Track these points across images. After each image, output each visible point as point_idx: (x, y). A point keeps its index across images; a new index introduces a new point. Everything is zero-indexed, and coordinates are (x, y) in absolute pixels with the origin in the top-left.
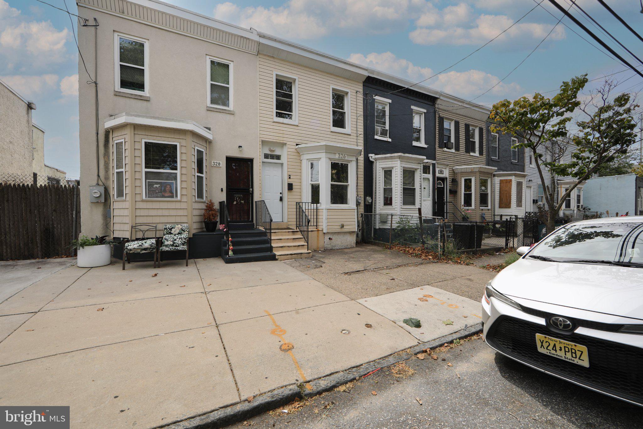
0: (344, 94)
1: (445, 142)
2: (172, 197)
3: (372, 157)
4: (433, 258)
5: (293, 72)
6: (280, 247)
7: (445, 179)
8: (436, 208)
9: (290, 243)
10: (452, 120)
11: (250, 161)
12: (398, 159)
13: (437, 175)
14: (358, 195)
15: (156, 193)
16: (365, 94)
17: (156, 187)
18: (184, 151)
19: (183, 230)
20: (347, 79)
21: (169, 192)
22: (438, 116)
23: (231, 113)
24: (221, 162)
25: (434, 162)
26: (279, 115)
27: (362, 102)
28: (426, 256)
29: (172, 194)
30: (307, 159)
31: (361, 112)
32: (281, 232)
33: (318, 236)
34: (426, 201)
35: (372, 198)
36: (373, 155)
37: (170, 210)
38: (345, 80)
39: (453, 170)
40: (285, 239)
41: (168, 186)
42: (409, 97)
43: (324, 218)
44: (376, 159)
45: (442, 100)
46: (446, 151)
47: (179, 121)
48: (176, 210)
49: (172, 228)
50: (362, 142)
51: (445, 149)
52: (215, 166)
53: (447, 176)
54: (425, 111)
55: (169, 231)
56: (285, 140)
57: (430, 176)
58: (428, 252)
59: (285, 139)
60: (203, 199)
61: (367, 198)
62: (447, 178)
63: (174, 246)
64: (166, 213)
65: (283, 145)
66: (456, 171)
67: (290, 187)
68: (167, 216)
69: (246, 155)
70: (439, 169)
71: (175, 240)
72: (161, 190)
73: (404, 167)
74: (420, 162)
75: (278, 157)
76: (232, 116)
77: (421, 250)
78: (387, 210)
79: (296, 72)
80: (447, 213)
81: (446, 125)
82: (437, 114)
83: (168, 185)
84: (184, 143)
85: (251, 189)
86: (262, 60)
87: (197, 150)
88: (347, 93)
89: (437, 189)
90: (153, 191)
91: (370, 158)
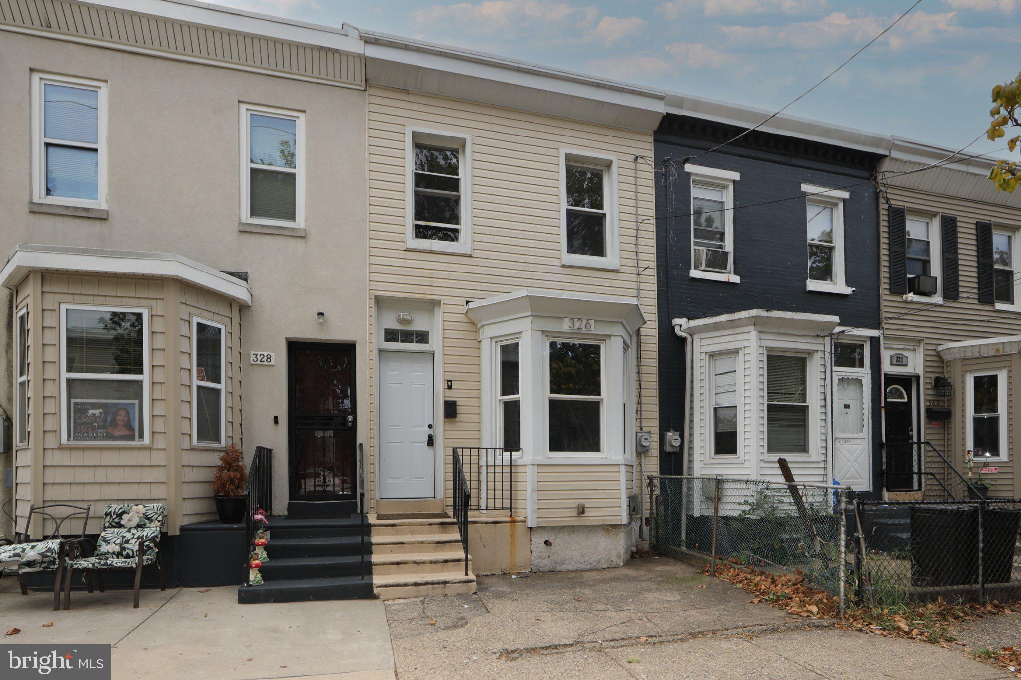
0: (601, 168)
1: (909, 276)
2: (131, 438)
3: (681, 326)
4: (822, 612)
5: (458, 122)
6: (393, 564)
7: (914, 379)
8: (884, 460)
9: (429, 552)
10: (933, 215)
11: (347, 350)
12: (752, 328)
13: (887, 368)
14: (641, 429)
15: (94, 429)
16: (660, 164)
17: (94, 415)
18: (158, 328)
19: (148, 519)
20: (609, 127)
21: (124, 426)
22: (886, 206)
23: (300, 236)
24: (272, 354)
25: (874, 333)
26: (421, 232)
27: (652, 184)
28: (802, 603)
29: (131, 431)
30: (491, 338)
31: (648, 208)
32: (411, 524)
33: (512, 536)
34: (852, 442)
35: (682, 437)
36: (683, 321)
37: (127, 470)
38: (604, 131)
39: (938, 354)
40: (412, 543)
41: (122, 413)
42: (794, 161)
43: (529, 490)
44: (692, 332)
45: (897, 160)
46: (912, 302)
47: (145, 256)
48: (139, 469)
49: (124, 512)
50: (654, 287)
51: (911, 296)
52: (258, 362)
53: (920, 371)
54: (845, 195)
55: (117, 520)
56: (434, 294)
57: (864, 373)
58: (809, 593)
59: (436, 291)
60: (220, 443)
61: (669, 434)
62: (918, 377)
63: (122, 556)
64: (116, 475)
65: (432, 305)
66: (947, 357)
67: (451, 410)
68: (119, 483)
69: (336, 333)
70: (893, 352)
71: (127, 541)
72: (105, 421)
73: (769, 349)
74: (819, 332)
75: (422, 337)
76: (300, 243)
77: (794, 585)
78: (725, 467)
79: (466, 123)
80: (920, 474)
81: (915, 229)
82: (882, 201)
83: (123, 409)
84: (159, 309)
85: (350, 418)
86: (374, 100)
87: (199, 324)
88: (608, 165)
89: (885, 407)
90: (85, 423)
91: (677, 329)
